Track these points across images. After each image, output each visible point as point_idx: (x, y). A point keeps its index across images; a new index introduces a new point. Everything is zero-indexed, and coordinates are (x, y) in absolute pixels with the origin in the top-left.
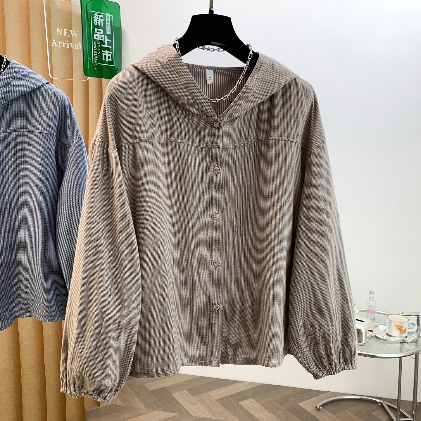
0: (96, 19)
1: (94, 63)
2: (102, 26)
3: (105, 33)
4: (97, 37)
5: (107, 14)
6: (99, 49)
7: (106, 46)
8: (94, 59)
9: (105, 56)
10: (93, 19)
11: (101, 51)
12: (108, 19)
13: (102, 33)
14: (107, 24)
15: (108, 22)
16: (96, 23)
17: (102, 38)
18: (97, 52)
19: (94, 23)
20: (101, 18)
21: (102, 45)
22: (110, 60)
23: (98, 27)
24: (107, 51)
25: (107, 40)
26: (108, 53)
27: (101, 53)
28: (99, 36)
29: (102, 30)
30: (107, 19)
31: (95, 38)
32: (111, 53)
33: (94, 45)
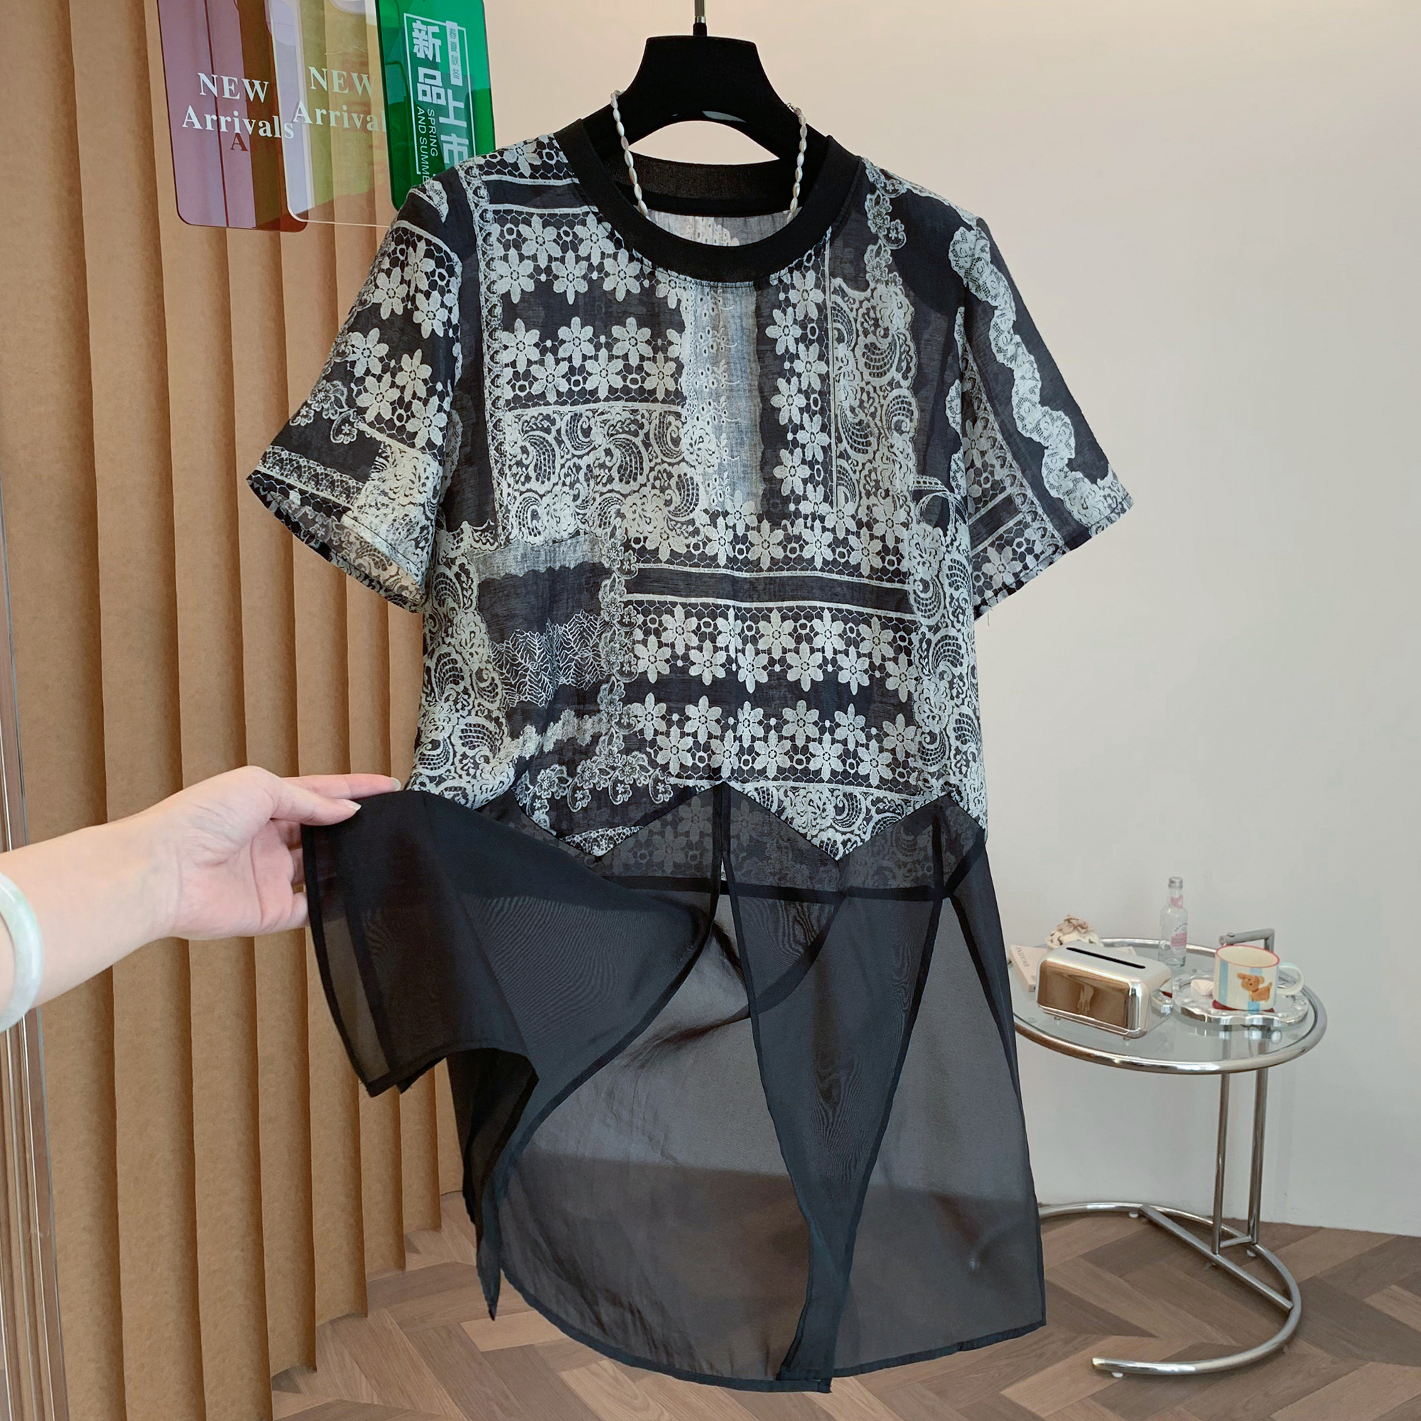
0: (421, 39)
1: (418, 173)
2: (438, 60)
3: (447, 82)
4: (425, 93)
5: (451, 26)
6: (432, 129)
7: (451, 121)
8: (420, 161)
9: (451, 152)
10: (411, 39)
11: (438, 138)
12: (453, 40)
13: (439, 81)
14: (451, 53)
15: (454, 49)
16: (422, 51)
17: (439, 96)
18: (428, 138)
19: (415, 50)
20: (434, 35)
21: (442, 120)
23: (425, 63)
24: (453, 138)
25: (452, 104)
26: (459, 144)
27: (440, 143)
28: (428, 89)
29: (438, 74)
30: (449, 39)
31: (421, 98)
32: (467, 141)
33: (417, 119)
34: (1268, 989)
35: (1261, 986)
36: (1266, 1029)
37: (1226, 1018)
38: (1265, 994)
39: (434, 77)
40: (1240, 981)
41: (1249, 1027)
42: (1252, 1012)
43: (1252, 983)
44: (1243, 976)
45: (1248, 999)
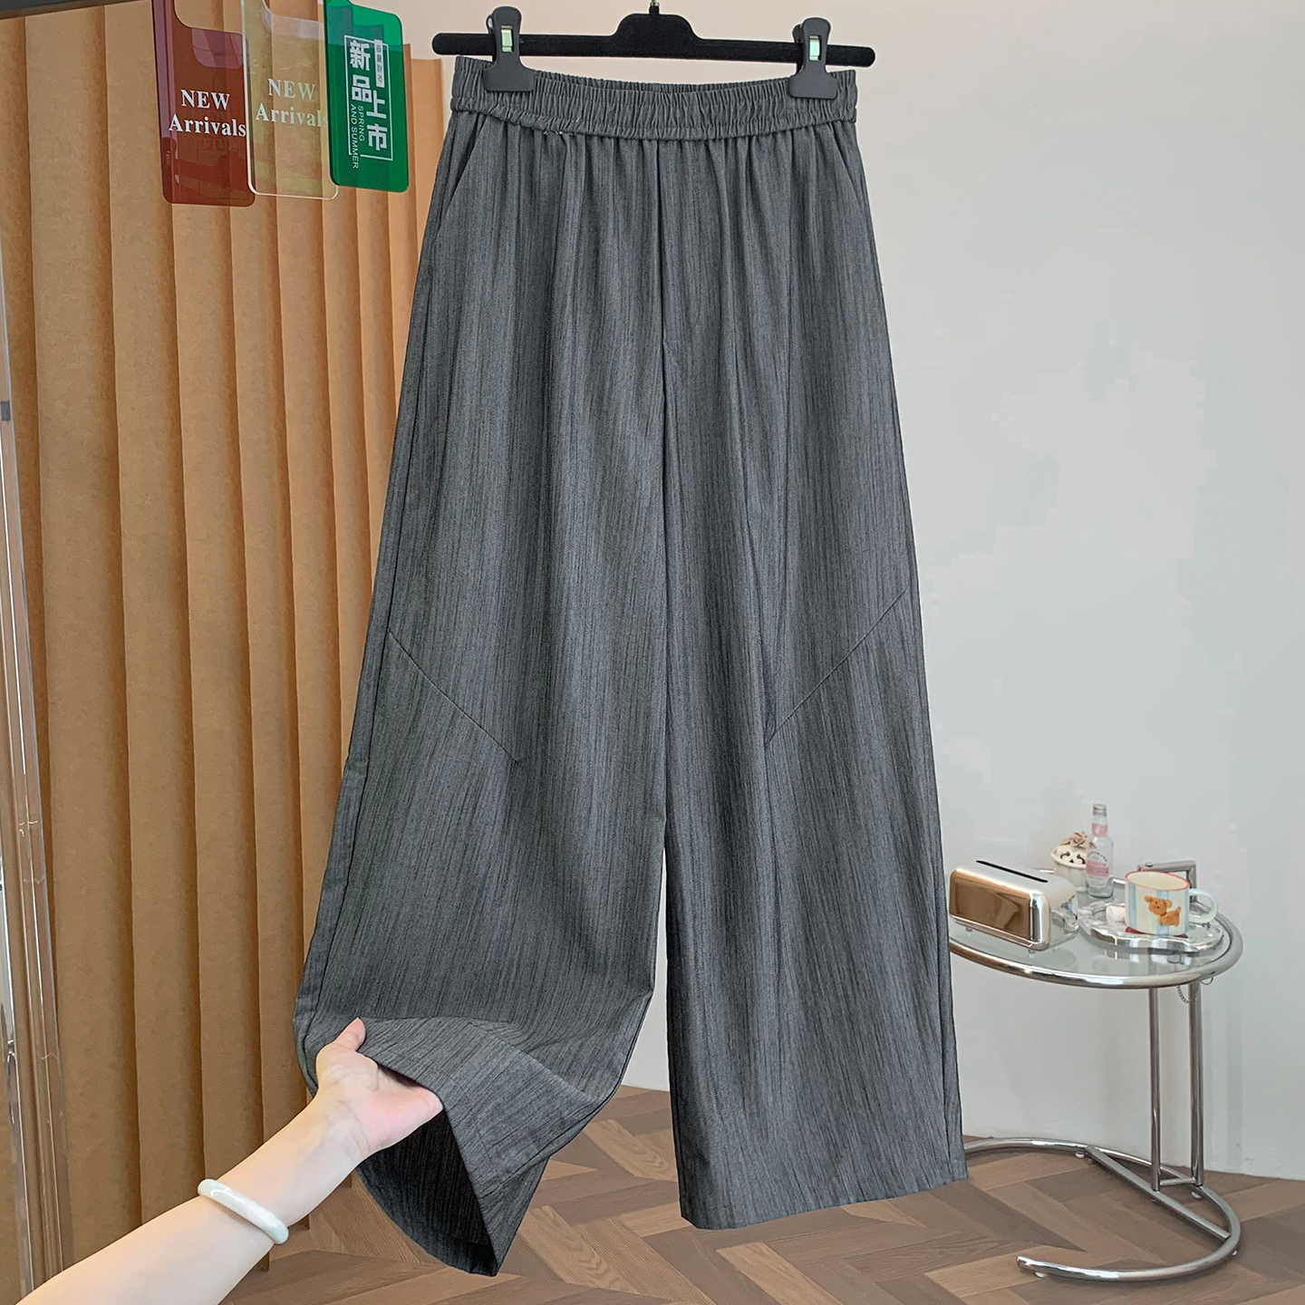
1: (351, 154)
2: (368, 69)
3: (373, 86)
7: (375, 114)
8: (351, 145)
9: (374, 138)
11: (365, 127)
15: (379, 56)
17: (367, 96)
21: (368, 114)
24: (377, 127)
26: (380, 132)
27: (367, 131)
32: (386, 130)
34: (1177, 914)
35: (1168, 910)
37: (1136, 941)
38: (1173, 919)
39: (364, 82)
40: (1148, 904)
42: (1160, 936)
43: (1159, 907)
44: (1150, 900)
45: (1157, 924)
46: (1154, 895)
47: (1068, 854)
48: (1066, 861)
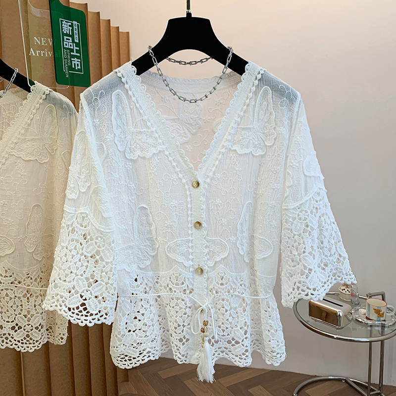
0: (65, 27)
1: (64, 71)
2: (71, 34)
3: (73, 42)
4: (66, 45)
5: (75, 22)
6: (69, 57)
7: (75, 54)
8: (65, 67)
9: (75, 64)
10: (62, 27)
11: (71, 59)
12: (75, 27)
13: (71, 41)
14: (75, 32)
15: (76, 30)
16: (65, 31)
17: (71, 46)
18: (68, 59)
19: (63, 31)
20: (69, 26)
21: (72, 53)
22: (79, 67)
23: (67, 35)
24: (75, 59)
25: (75, 48)
26: (77, 61)
27: (71, 61)
28: (68, 43)
29: (70, 38)
32: (80, 60)
33: (64, 53)
34: (383, 314)
35: (380, 313)
36: (383, 326)
37: (370, 322)
40: (374, 311)
41: (378, 326)
42: (378, 321)
43: (378, 312)
44: (375, 310)
45: (377, 317)
46: (376, 308)
47: (344, 290)
48: (344, 292)
